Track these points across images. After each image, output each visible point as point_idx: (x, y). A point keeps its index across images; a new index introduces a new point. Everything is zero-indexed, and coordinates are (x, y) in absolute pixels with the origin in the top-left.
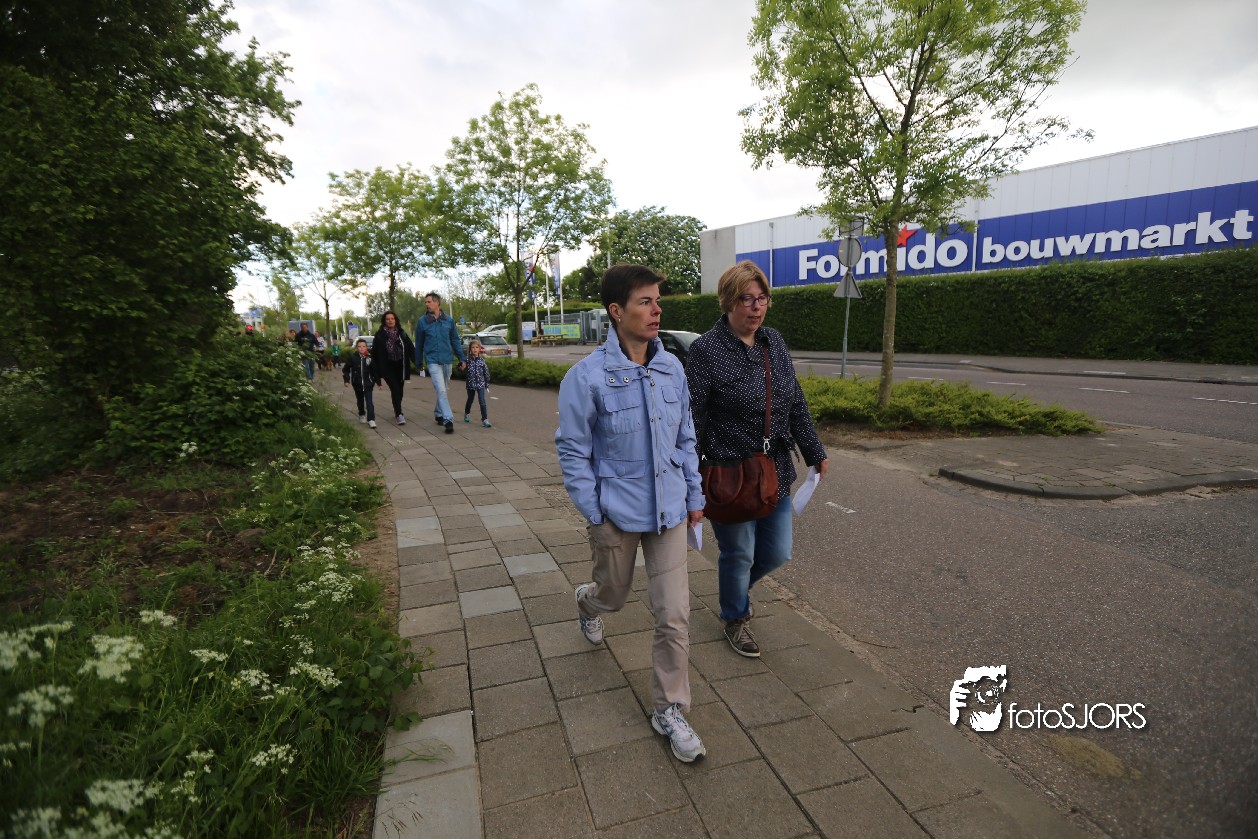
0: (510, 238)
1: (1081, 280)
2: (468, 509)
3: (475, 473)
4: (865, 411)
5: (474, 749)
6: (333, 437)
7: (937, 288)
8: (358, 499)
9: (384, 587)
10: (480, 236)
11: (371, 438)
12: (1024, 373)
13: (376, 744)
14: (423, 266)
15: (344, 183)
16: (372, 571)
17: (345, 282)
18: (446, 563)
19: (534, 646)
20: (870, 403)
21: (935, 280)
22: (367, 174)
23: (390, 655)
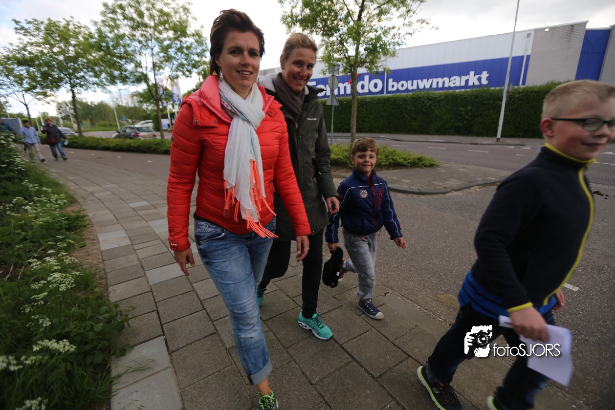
0: (149, 69)
1: (428, 100)
2: (143, 223)
3: (145, 203)
4: (344, 160)
5: (168, 358)
6: (44, 189)
7: (370, 102)
8: (69, 224)
9: (95, 274)
10: (130, 67)
11: (73, 188)
12: (406, 141)
13: (105, 368)
14: (93, 84)
15: (26, 27)
16: (85, 266)
17: (38, 93)
18: (135, 255)
19: (195, 294)
20: (346, 156)
21: (369, 98)
22: (42, 23)
23: (106, 315)
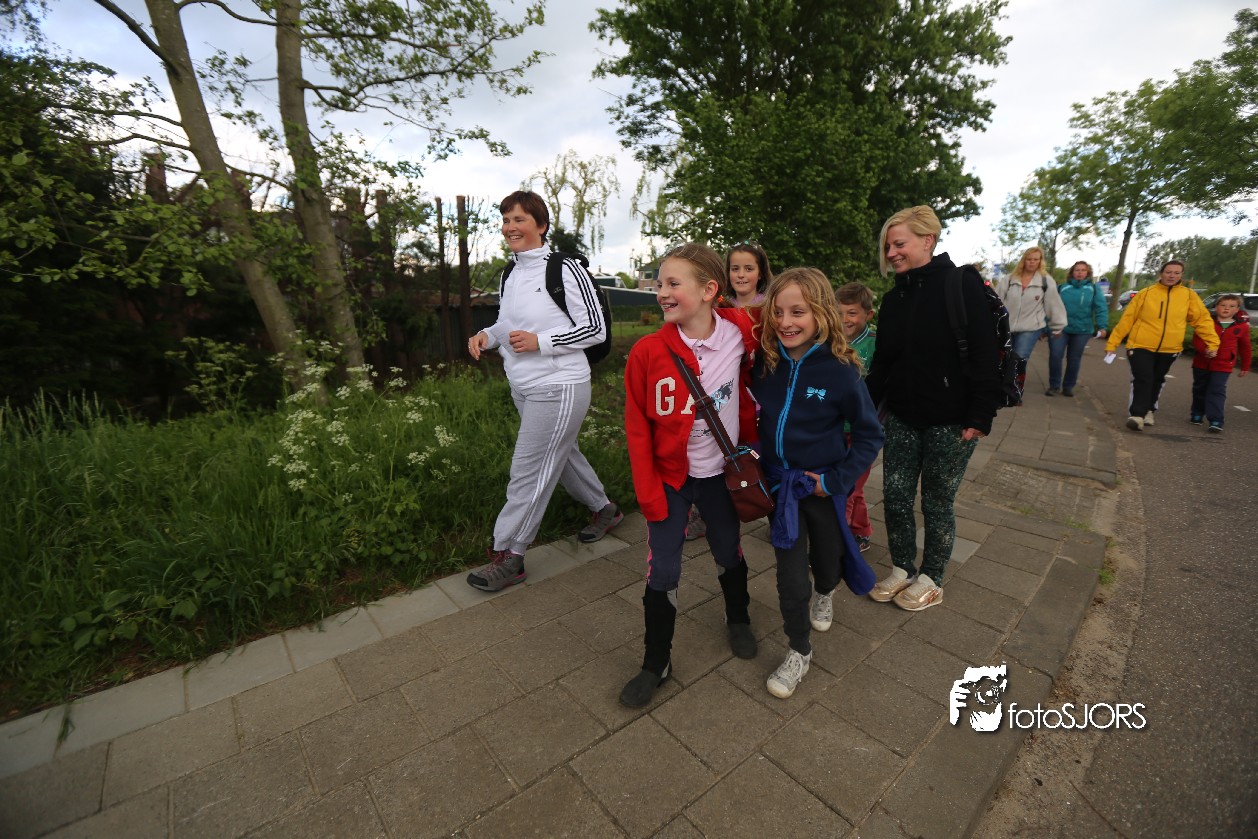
15: (1090, 113)
22: (1124, 94)
